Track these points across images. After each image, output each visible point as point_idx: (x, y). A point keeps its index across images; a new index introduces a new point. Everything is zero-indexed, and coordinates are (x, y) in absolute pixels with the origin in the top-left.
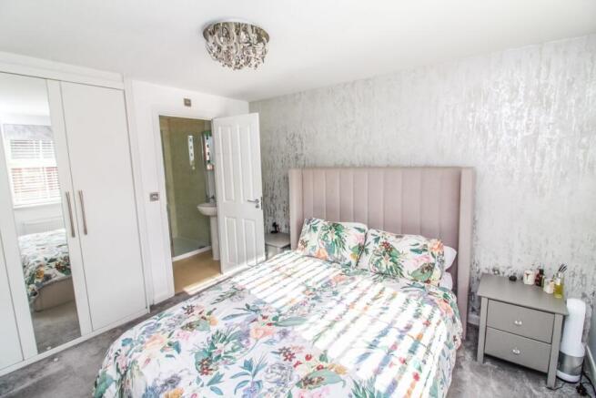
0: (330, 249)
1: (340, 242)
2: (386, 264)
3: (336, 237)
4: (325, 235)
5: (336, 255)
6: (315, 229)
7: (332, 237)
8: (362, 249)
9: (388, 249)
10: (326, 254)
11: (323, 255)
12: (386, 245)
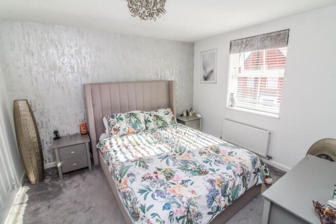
0: (134, 127)
1: (138, 121)
2: (160, 123)
3: (135, 119)
4: (130, 120)
5: (138, 128)
6: (121, 119)
7: (133, 120)
8: (147, 121)
9: (157, 117)
10: (133, 129)
11: (131, 131)
12: (155, 115)
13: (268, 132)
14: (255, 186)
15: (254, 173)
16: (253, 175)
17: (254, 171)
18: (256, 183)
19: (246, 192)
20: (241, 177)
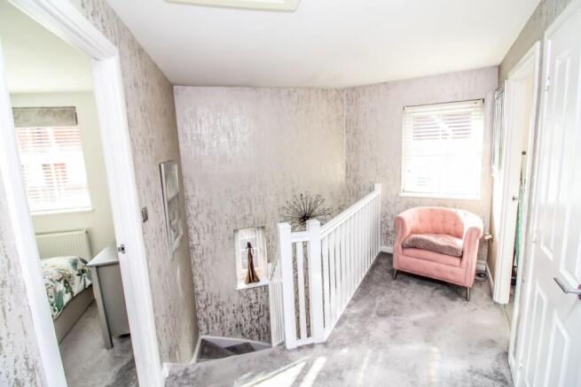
13: (83, 232)
14: (85, 289)
15: (78, 275)
16: (77, 278)
17: (77, 273)
18: (85, 285)
19: (73, 298)
20: (62, 281)
